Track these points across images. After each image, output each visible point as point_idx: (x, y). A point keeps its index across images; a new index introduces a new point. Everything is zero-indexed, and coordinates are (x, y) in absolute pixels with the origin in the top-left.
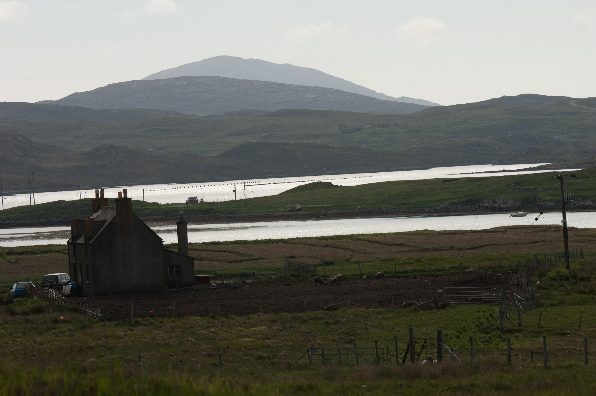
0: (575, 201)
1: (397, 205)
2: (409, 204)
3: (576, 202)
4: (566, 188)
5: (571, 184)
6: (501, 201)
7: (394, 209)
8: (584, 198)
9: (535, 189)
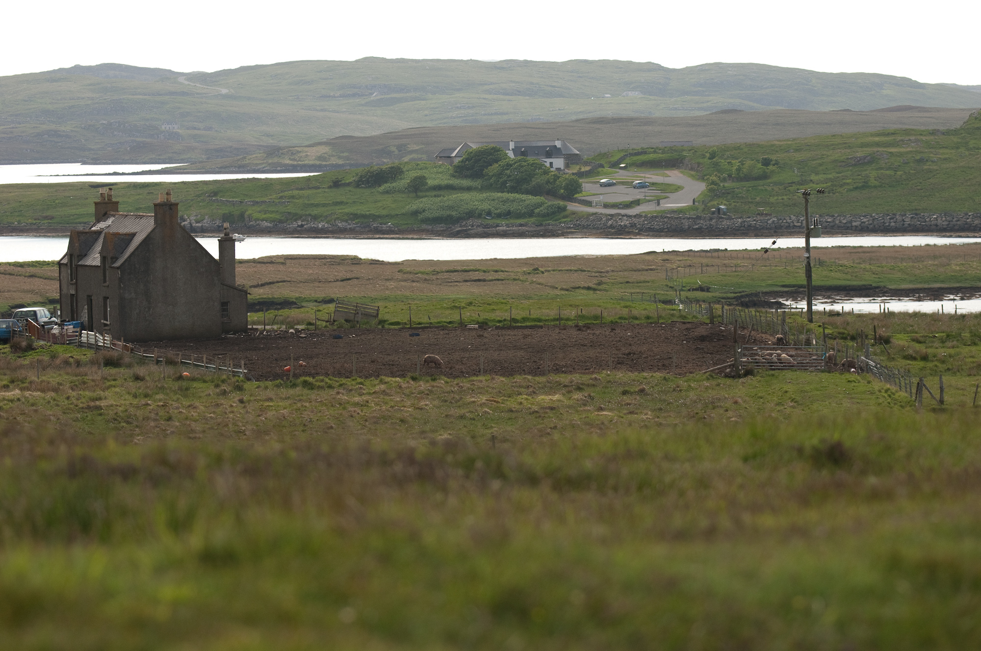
0: (302, 221)
1: (35, 219)
2: (52, 218)
3: (303, 223)
4: (288, 202)
5: (293, 197)
6: (193, 218)
7: (31, 224)
8: (315, 218)
9: (240, 202)
